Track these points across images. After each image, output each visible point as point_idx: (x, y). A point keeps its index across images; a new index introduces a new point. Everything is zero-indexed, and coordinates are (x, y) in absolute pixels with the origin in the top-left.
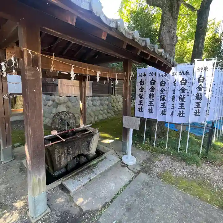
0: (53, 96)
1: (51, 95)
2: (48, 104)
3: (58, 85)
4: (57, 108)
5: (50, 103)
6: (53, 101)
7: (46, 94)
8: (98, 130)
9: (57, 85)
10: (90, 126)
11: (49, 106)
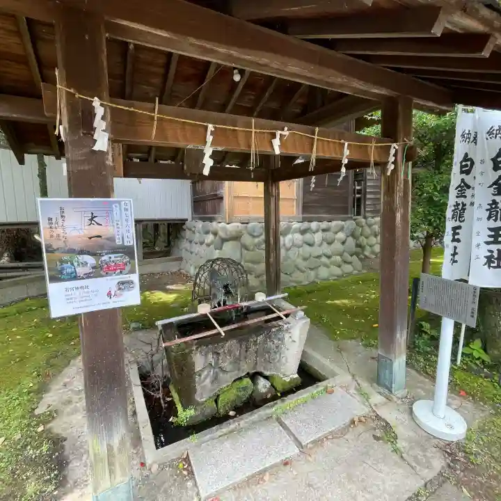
0: (214, 223)
1: (211, 220)
2: (206, 241)
3: (224, 198)
4: (221, 249)
5: (210, 238)
6: (215, 234)
7: (204, 220)
8: (302, 310)
9: (222, 198)
10: (283, 298)
11: (208, 245)
